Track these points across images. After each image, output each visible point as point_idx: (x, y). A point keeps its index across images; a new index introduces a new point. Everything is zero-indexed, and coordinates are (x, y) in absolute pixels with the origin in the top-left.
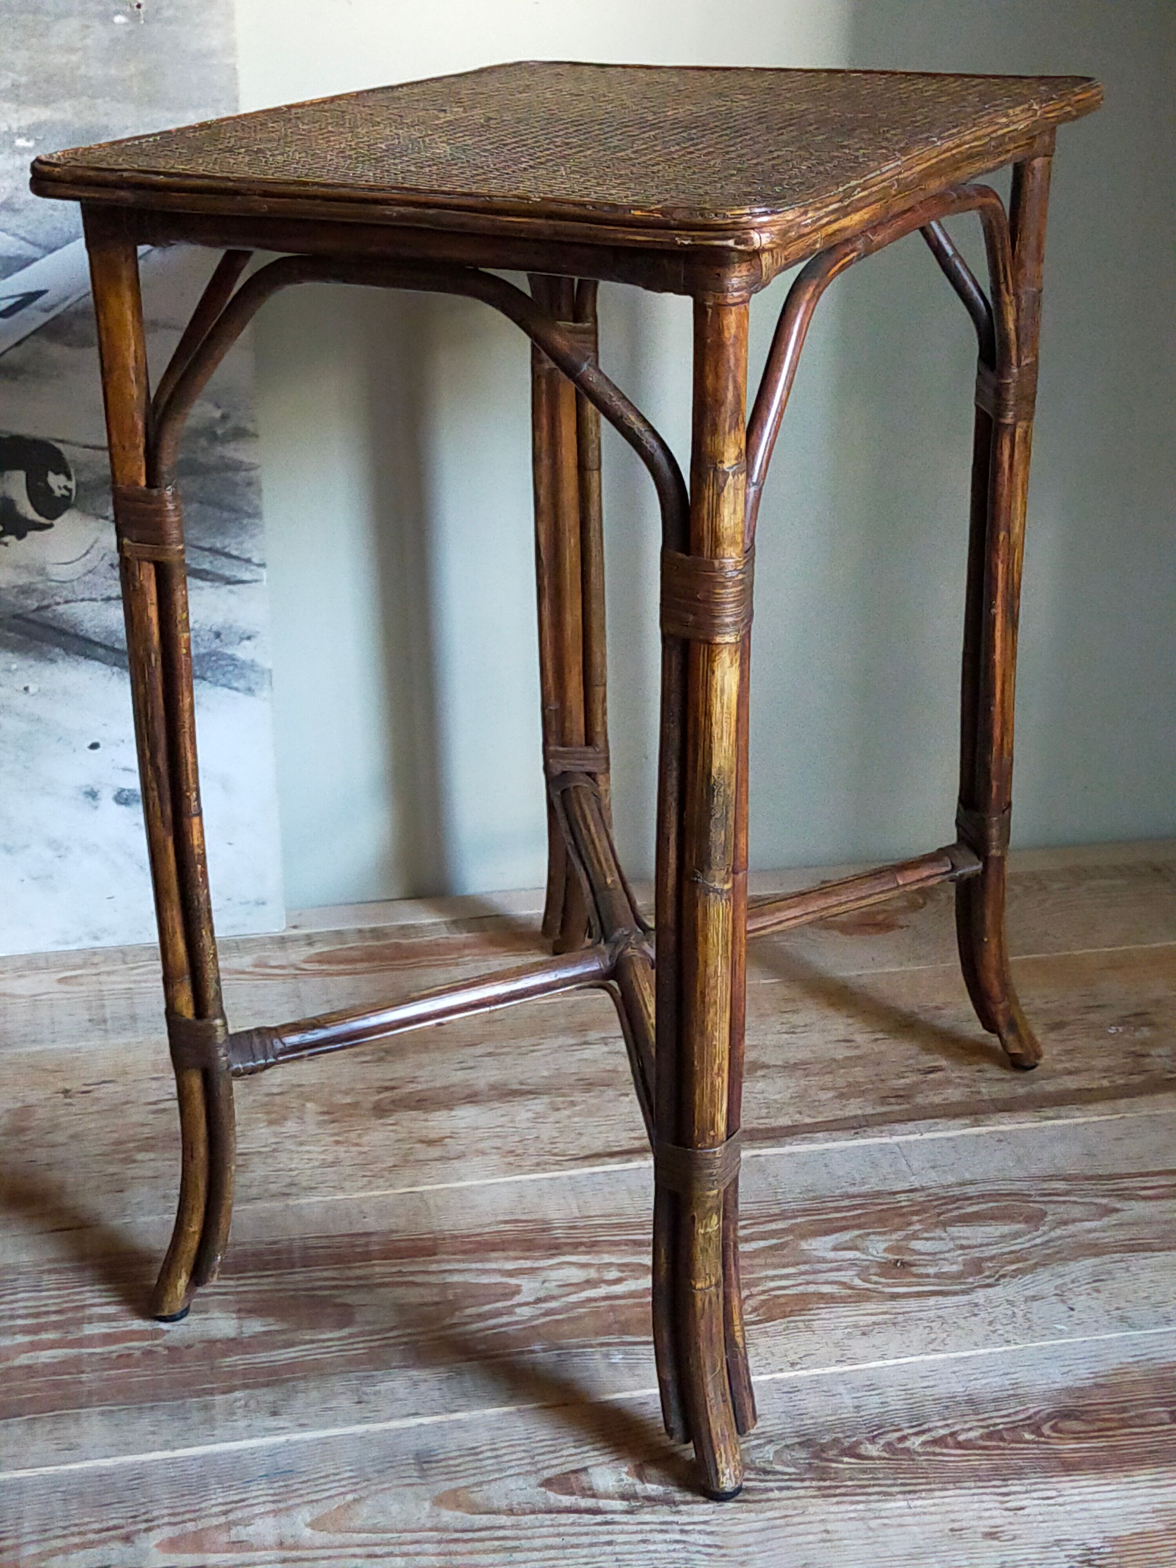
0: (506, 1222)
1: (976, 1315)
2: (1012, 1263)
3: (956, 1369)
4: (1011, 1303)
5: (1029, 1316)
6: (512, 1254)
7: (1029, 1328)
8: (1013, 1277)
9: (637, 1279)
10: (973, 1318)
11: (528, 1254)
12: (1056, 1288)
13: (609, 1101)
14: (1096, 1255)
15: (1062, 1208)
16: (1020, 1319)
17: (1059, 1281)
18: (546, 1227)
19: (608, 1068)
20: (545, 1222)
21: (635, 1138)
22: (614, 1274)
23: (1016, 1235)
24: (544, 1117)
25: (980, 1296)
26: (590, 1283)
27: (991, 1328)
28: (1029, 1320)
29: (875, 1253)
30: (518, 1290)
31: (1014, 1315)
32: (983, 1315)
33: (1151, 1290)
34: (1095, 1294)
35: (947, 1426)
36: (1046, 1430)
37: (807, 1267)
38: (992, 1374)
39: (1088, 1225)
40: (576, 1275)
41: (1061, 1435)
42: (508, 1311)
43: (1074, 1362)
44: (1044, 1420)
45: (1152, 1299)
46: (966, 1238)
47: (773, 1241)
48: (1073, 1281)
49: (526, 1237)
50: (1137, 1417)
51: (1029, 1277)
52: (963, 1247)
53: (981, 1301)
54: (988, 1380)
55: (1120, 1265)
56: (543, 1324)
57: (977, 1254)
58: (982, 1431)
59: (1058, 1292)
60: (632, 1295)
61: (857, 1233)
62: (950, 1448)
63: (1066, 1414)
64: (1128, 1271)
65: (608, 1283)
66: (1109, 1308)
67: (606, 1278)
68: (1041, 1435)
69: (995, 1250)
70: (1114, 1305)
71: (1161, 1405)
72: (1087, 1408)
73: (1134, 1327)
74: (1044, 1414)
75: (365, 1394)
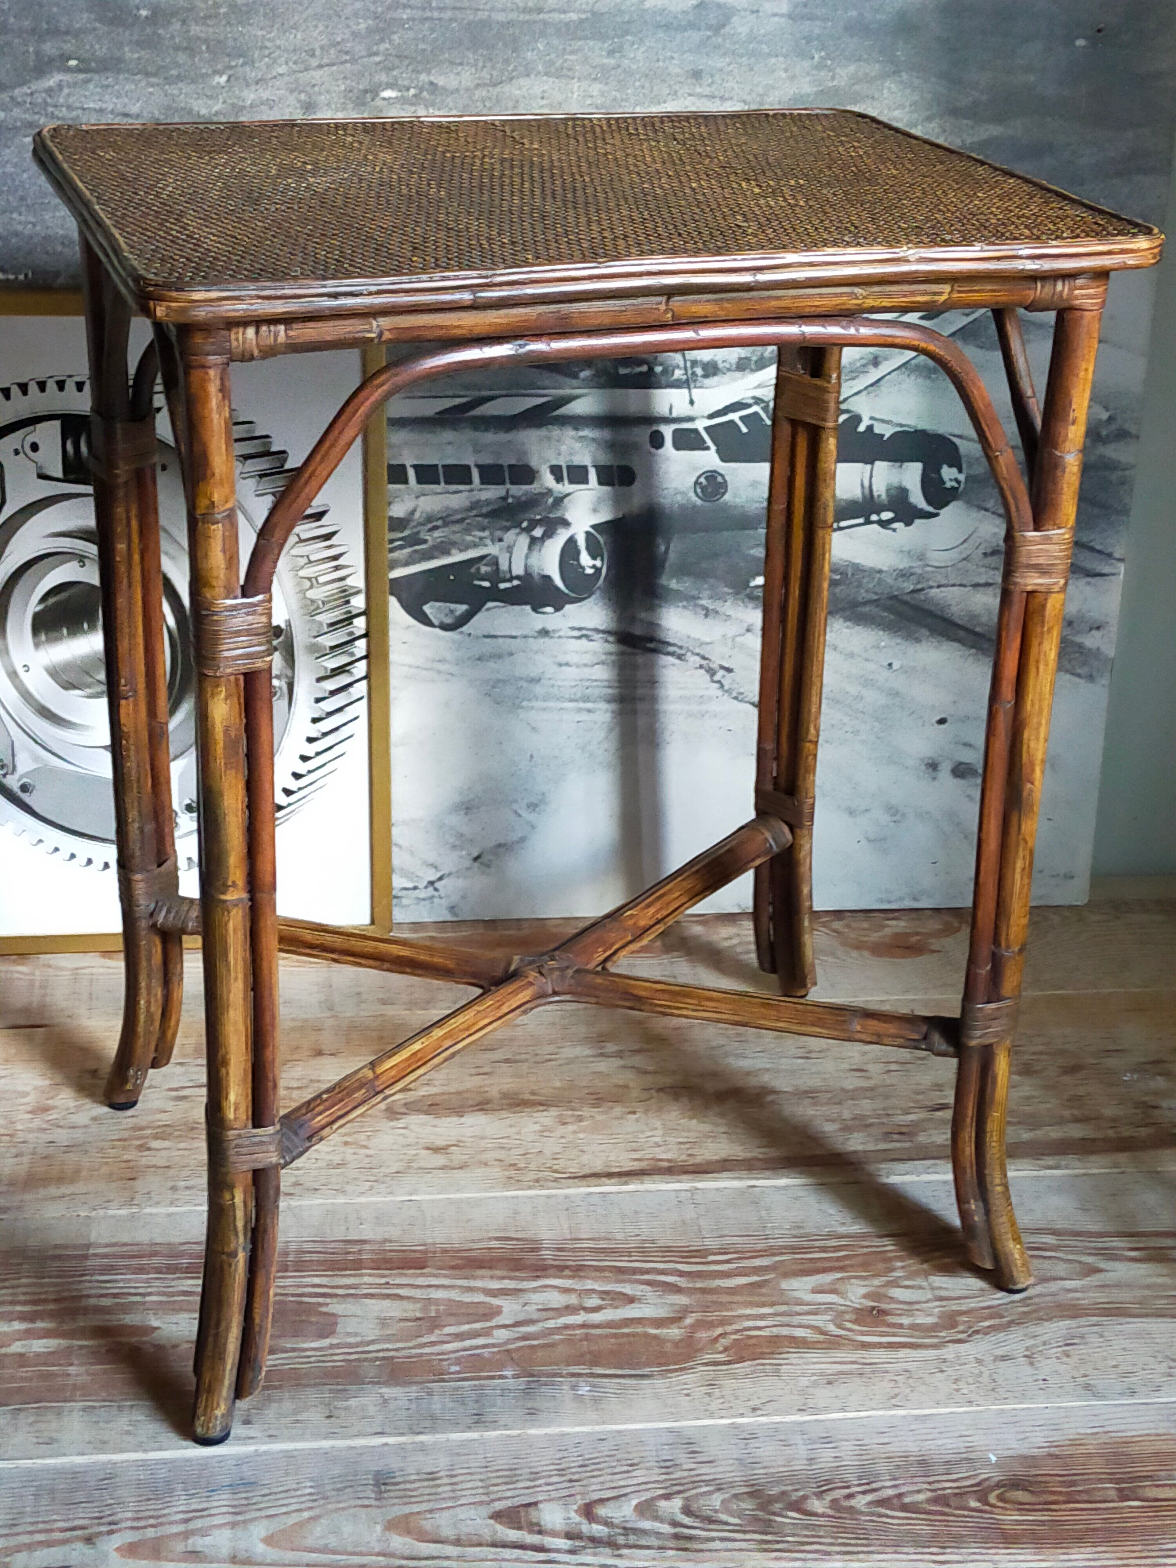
0: (497, 1239)
1: (942, 1371)
2: (985, 1319)
3: (913, 1427)
4: (979, 1361)
5: (994, 1376)
6: (498, 1273)
7: (993, 1390)
8: (986, 1334)
9: (616, 1308)
10: (940, 1375)
11: (514, 1274)
12: (1027, 1349)
13: (616, 1119)
16: (985, 1379)
17: (1032, 1342)
18: (534, 1247)
19: (621, 1083)
20: (535, 1242)
21: (638, 1160)
22: (595, 1301)
24: (550, 1131)
25: (949, 1352)
26: (569, 1309)
27: (956, 1386)
28: (994, 1381)
29: (853, 1299)
30: (498, 1311)
31: (981, 1374)
32: (950, 1371)
33: (1121, 1359)
34: (1065, 1359)
35: (895, 1486)
36: (992, 1499)
37: (784, 1308)
38: (949, 1435)
39: (1069, 1284)
40: (556, 1299)
41: (1007, 1505)
42: (487, 1333)
43: (1031, 1429)
44: (992, 1489)
45: (1121, 1368)
46: (946, 1289)
47: (756, 1278)
48: (1044, 1344)
49: (516, 1256)
50: (1085, 1492)
51: (1001, 1336)
52: (941, 1299)
53: (950, 1357)
54: (945, 1441)
55: (1095, 1329)
56: (520, 1348)
57: (954, 1306)
58: (929, 1494)
59: (1028, 1353)
60: (609, 1325)
61: (839, 1275)
62: (895, 1510)
63: (1016, 1484)
64: (1102, 1336)
65: (587, 1310)
66: (1075, 1373)
67: (586, 1305)
68: (986, 1503)
69: (972, 1304)
70: (1082, 1372)
71: (1111, 1481)
72: (1038, 1479)
73: (1096, 1396)
74: (993, 1482)
75: (336, 1408)
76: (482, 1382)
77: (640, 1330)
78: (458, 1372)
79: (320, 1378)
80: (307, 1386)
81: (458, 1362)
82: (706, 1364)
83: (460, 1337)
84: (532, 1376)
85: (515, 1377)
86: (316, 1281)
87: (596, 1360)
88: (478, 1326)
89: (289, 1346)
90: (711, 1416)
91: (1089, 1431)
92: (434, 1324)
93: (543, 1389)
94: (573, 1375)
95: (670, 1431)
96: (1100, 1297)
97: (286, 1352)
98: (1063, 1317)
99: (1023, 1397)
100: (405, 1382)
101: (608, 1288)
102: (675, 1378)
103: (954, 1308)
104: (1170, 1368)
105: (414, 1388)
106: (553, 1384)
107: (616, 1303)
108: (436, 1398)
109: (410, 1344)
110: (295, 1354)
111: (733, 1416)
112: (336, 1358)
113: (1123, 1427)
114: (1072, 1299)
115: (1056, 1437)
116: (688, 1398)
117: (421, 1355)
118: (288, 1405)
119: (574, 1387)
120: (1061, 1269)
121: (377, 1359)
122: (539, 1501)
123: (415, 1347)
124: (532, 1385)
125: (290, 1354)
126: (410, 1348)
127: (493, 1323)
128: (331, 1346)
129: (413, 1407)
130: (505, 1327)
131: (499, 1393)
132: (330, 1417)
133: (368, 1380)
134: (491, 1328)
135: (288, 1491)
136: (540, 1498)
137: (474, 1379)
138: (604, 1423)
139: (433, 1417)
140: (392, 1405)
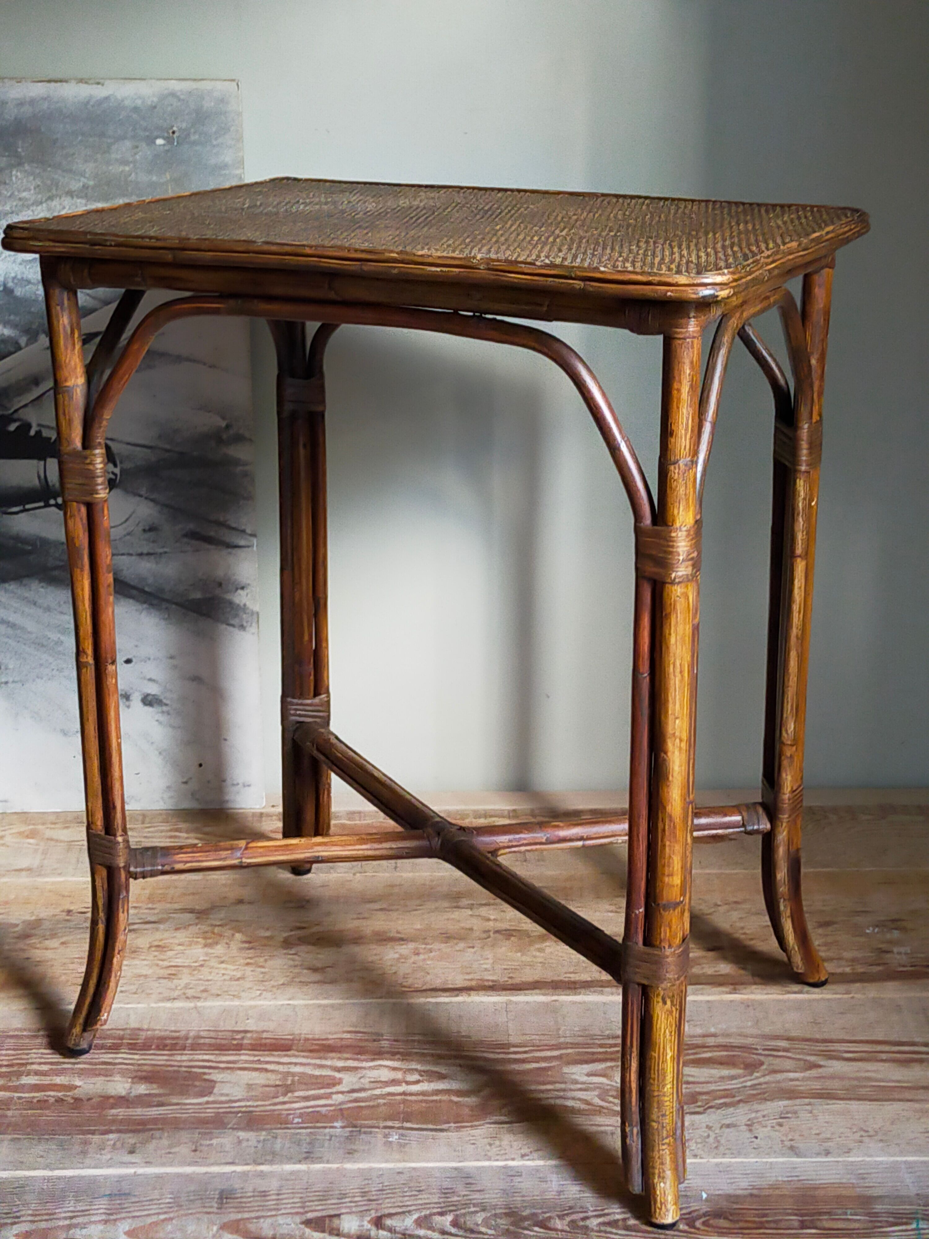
0: (350, 1032)
2: (721, 1098)
4: (709, 1127)
5: (719, 1138)
6: (345, 1055)
7: (716, 1147)
8: (718, 1108)
9: (431, 1082)
11: (356, 1057)
12: (749, 1120)
13: (459, 951)
14: (790, 1098)
15: (778, 1061)
16: (711, 1140)
17: (753, 1115)
18: (377, 1038)
19: (467, 926)
20: (379, 1034)
21: (469, 980)
22: (414, 1077)
23: (733, 1078)
24: (405, 959)
26: (394, 1082)
28: (718, 1142)
30: (340, 1082)
31: (708, 1136)
33: (824, 1129)
34: (777, 1128)
36: (698, 1224)
37: (562, 1086)
39: (792, 1075)
40: (385, 1075)
41: (710, 1229)
42: (328, 1096)
43: (739, 1176)
44: (700, 1217)
45: (821, 1136)
46: (692, 1076)
47: (544, 1064)
48: (764, 1116)
49: (359, 1044)
50: (774, 1221)
51: (731, 1110)
52: (688, 1083)
55: (807, 1107)
56: (349, 1108)
57: (697, 1088)
59: (749, 1123)
60: (423, 1093)
61: (609, 1064)
62: (620, 1229)
63: (719, 1214)
64: (811, 1112)
65: (408, 1083)
66: (784, 1139)
67: (408, 1079)
68: (694, 1227)
69: (713, 1087)
70: (790, 1137)
71: (796, 1215)
72: (737, 1211)
73: (798, 1155)
74: (701, 1212)
75: (201, 1145)
76: (316, 1130)
77: (446, 1097)
78: (300, 1123)
79: (193, 1123)
80: (182, 1129)
81: (301, 1116)
82: (492, 1123)
83: (306, 1099)
84: (356, 1127)
85: (342, 1127)
86: (205, 1057)
87: (407, 1118)
88: (322, 1091)
89: (175, 1101)
90: (489, 1159)
91: (786, 1179)
92: (288, 1089)
93: (363, 1136)
94: (385, 1127)
95: (456, 1169)
96: (816, 1085)
98: (781, 1099)
99: (739, 1154)
100: (257, 1129)
101: (427, 1068)
102: (464, 1133)
103: (698, 1090)
104: (862, 1136)
105: (264, 1133)
106: (371, 1133)
107: (431, 1079)
108: (279, 1140)
109: (267, 1103)
110: (178, 1107)
111: (506, 1160)
112: (208, 1110)
113: (814, 1177)
114: (793, 1086)
115: (759, 1182)
116: (473, 1146)
117: (274, 1110)
118: (165, 1142)
119: (386, 1136)
120: (788, 1064)
121: (240, 1112)
122: (343, 1214)
123: (270, 1105)
124: (355, 1134)
125: (175, 1107)
126: (266, 1105)
127: (334, 1090)
128: (207, 1103)
129: (260, 1146)
130: (342, 1093)
131: (328, 1137)
132: (195, 1151)
133: (229, 1126)
134: (332, 1093)
135: (152, 1200)
136: (343, 1211)
137: (311, 1128)
138: (404, 1161)
139: (274, 1154)
140: (244, 1144)
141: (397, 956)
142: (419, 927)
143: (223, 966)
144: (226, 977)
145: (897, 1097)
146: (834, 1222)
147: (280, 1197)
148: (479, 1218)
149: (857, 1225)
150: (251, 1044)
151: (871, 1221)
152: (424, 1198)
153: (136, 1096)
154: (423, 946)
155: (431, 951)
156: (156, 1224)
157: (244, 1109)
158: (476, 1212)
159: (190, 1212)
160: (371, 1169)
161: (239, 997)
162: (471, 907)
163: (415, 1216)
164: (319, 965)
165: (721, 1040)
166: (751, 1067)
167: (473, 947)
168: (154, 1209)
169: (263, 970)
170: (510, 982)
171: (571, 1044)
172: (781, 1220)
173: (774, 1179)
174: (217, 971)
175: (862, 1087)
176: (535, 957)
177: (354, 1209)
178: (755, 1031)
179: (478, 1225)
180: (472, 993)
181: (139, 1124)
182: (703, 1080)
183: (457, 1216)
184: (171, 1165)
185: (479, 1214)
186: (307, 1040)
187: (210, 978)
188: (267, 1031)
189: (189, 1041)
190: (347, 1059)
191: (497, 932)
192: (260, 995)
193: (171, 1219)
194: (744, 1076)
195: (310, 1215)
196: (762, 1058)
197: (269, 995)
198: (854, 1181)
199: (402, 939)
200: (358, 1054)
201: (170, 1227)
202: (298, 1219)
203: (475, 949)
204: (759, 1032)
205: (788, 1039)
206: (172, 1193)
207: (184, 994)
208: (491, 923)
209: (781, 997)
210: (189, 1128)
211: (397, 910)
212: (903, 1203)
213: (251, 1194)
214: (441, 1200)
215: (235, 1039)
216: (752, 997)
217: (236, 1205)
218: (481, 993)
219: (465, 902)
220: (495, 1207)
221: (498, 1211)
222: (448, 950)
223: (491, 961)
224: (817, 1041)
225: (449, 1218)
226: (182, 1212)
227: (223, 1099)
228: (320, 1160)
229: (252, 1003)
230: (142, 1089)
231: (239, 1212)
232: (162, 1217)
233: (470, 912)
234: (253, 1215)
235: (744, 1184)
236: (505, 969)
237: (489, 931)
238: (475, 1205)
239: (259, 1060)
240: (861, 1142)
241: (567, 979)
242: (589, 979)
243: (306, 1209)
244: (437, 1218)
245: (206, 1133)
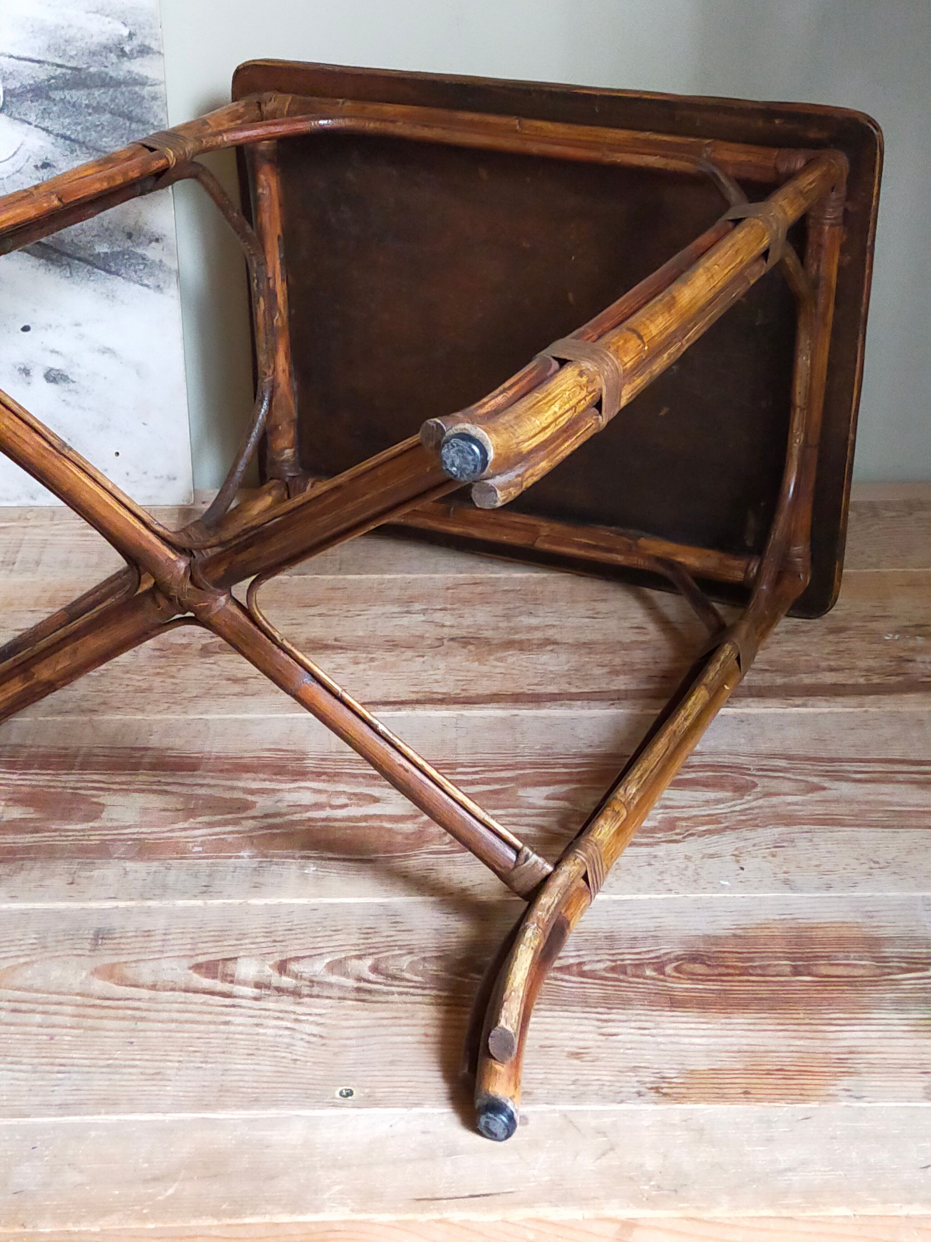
0: (269, 750)
1: (650, 865)
2: (703, 824)
3: (610, 909)
4: (688, 858)
5: (699, 870)
6: (261, 776)
7: (695, 881)
8: (699, 836)
9: (361, 806)
10: (648, 868)
11: (274, 777)
12: (737, 849)
13: (405, 660)
14: (787, 825)
15: (774, 783)
16: (689, 872)
17: (742, 844)
18: (301, 757)
19: (418, 634)
20: (304, 753)
21: (414, 692)
22: (343, 800)
23: (718, 801)
24: (342, 669)
25: (661, 850)
26: (318, 806)
27: (659, 878)
28: (698, 874)
29: (583, 805)
30: (251, 806)
31: (686, 868)
32: (657, 865)
33: (825, 860)
34: (770, 858)
35: (579, 956)
36: (669, 969)
37: (516, 811)
38: (640, 916)
39: (790, 799)
40: (307, 798)
41: (681, 976)
42: (237, 822)
43: (722, 914)
44: (671, 961)
45: (822, 867)
47: (497, 787)
48: (754, 845)
49: (280, 763)
50: (760, 967)
51: (715, 838)
52: (666, 807)
53: (661, 854)
54: (637, 921)
55: (806, 835)
57: (676, 813)
58: (609, 964)
59: (736, 853)
60: (350, 819)
62: (573, 975)
63: (694, 958)
64: (811, 841)
65: (333, 807)
66: (777, 870)
67: (333, 803)
68: (663, 973)
69: (695, 812)
70: (785, 869)
71: (788, 959)
72: (716, 955)
73: (792, 889)
74: (672, 956)
75: (79, 877)
76: (218, 860)
77: (376, 824)
78: (200, 852)
79: (73, 853)
80: (60, 858)
81: (202, 844)
82: (430, 853)
83: (210, 824)
84: (266, 857)
85: (251, 857)
86: (95, 777)
87: (328, 846)
88: (230, 816)
89: (54, 827)
91: (777, 917)
92: (191, 814)
93: (274, 867)
94: (302, 857)
95: (381, 905)
96: (819, 810)
97: (49, 831)
98: (777, 825)
99: (722, 889)
100: (149, 859)
101: (358, 790)
102: (396, 863)
103: (677, 815)
104: (871, 868)
105: (156, 863)
106: (283, 864)
107: (361, 803)
108: (173, 872)
109: (165, 829)
110: (57, 834)
112: (93, 838)
113: (811, 915)
114: (791, 811)
115: (744, 921)
117: (172, 837)
118: (36, 873)
120: (786, 786)
121: (131, 839)
122: (239, 957)
123: (168, 831)
124: (264, 865)
125: (53, 834)
126: (164, 832)
127: (244, 815)
128: (93, 829)
129: (150, 878)
130: (253, 818)
131: (232, 869)
132: (72, 883)
133: (116, 856)
134: (242, 818)
135: (12, 941)
136: (241, 954)
137: (211, 858)
138: (320, 896)
139: (165, 887)
140: (131, 876)
141: (333, 666)
142: (361, 634)
143: (128, 676)
144: (130, 688)
145: (914, 823)
146: (835, 968)
147: (168, 937)
148: (405, 962)
149: (861, 972)
150: (150, 763)
151: (878, 967)
152: (340, 938)
153: (7, 821)
154: (364, 655)
155: (372, 660)
156: (14, 968)
157: (135, 836)
158: (401, 955)
159: (57, 954)
160: (279, 905)
161: (143, 711)
162: (424, 612)
163: (327, 960)
164: (240, 675)
165: (707, 759)
166: (741, 789)
167: (423, 656)
168: (14, 951)
169: (173, 680)
170: (464, 694)
171: (530, 763)
172: (769, 965)
173: (763, 917)
174: (119, 681)
175: (870, 811)
176: (495, 667)
177: (254, 952)
178: (747, 749)
179: (402, 971)
180: (417, 706)
181: (9, 853)
182: (683, 804)
183: (378, 960)
184: (41, 899)
185: (404, 958)
186: (218, 758)
187: (110, 689)
188: (173, 749)
189: (79, 759)
190: (265, 780)
191: (452, 639)
192: (169, 708)
193: (33, 962)
194: (733, 800)
195: (201, 959)
196: (756, 780)
197: (178, 708)
198: (859, 920)
199: (341, 648)
200: (276, 774)
201: (30, 972)
202: (186, 963)
203: (426, 658)
204: (753, 750)
205: (789, 758)
206: (37, 932)
207: (79, 706)
208: (446, 630)
209: (781, 711)
210: (66, 858)
211: (337, 615)
212: (919, 945)
213: (134, 934)
214: (362, 941)
215: (132, 757)
216: (747, 710)
217: (112, 946)
218: (427, 706)
219: (417, 606)
220: (423, 950)
221: (427, 955)
222: (393, 659)
223: (442, 672)
224: (822, 760)
225: (369, 962)
226: (47, 955)
227: (109, 824)
228: (219, 894)
229: (159, 717)
230: (16, 813)
231: (117, 954)
232: (22, 960)
233: (423, 618)
234: (134, 958)
235: (727, 924)
236: (458, 680)
237: (443, 638)
238: (400, 947)
239: (159, 781)
240: (870, 875)
241: (530, 692)
242: (556, 691)
243: (198, 952)
244: (354, 962)
245: (86, 864)
